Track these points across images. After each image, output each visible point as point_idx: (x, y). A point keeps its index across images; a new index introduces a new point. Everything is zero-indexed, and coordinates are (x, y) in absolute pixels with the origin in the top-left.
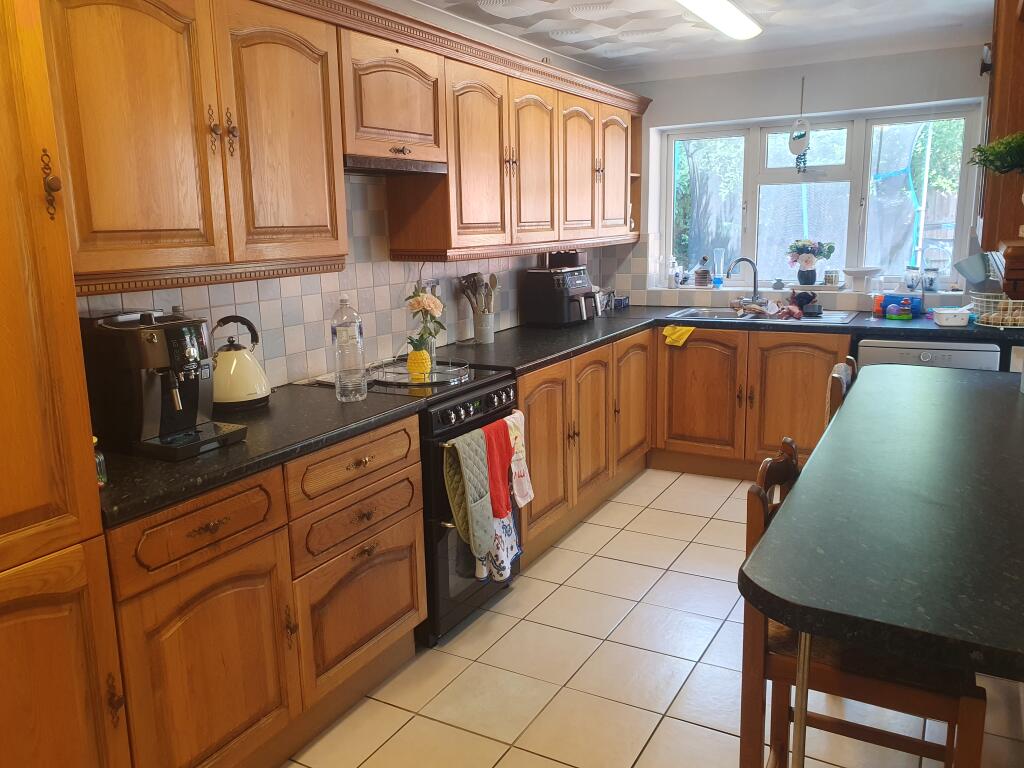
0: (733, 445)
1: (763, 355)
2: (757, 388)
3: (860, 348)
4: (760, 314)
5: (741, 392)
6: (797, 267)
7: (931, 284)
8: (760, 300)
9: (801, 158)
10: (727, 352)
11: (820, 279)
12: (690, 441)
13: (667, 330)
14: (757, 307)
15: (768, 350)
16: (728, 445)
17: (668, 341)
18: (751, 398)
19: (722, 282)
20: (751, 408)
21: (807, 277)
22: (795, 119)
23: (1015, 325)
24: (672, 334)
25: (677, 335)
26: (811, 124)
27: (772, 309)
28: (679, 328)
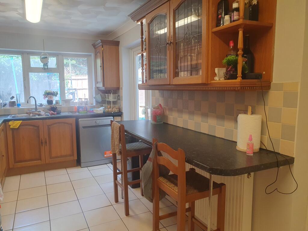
0: (41, 160)
1: (48, 127)
2: (47, 139)
3: (80, 122)
4: (39, 115)
5: (42, 141)
6: (47, 99)
7: (87, 103)
8: (38, 110)
9: (45, 65)
10: (35, 128)
11: (54, 102)
12: (24, 162)
13: (10, 123)
14: (38, 113)
15: (50, 125)
16: (39, 160)
17: (11, 127)
18: (46, 142)
19: (20, 105)
20: (46, 146)
21: (50, 102)
22: (42, 52)
23: (115, 111)
24: (13, 124)
25: (15, 125)
26: (49, 55)
27: (43, 113)
28: (15, 122)
